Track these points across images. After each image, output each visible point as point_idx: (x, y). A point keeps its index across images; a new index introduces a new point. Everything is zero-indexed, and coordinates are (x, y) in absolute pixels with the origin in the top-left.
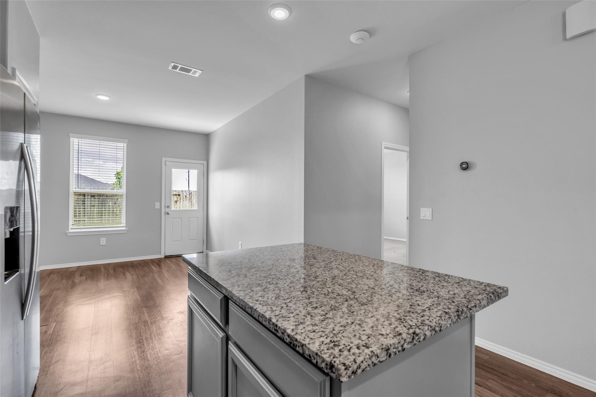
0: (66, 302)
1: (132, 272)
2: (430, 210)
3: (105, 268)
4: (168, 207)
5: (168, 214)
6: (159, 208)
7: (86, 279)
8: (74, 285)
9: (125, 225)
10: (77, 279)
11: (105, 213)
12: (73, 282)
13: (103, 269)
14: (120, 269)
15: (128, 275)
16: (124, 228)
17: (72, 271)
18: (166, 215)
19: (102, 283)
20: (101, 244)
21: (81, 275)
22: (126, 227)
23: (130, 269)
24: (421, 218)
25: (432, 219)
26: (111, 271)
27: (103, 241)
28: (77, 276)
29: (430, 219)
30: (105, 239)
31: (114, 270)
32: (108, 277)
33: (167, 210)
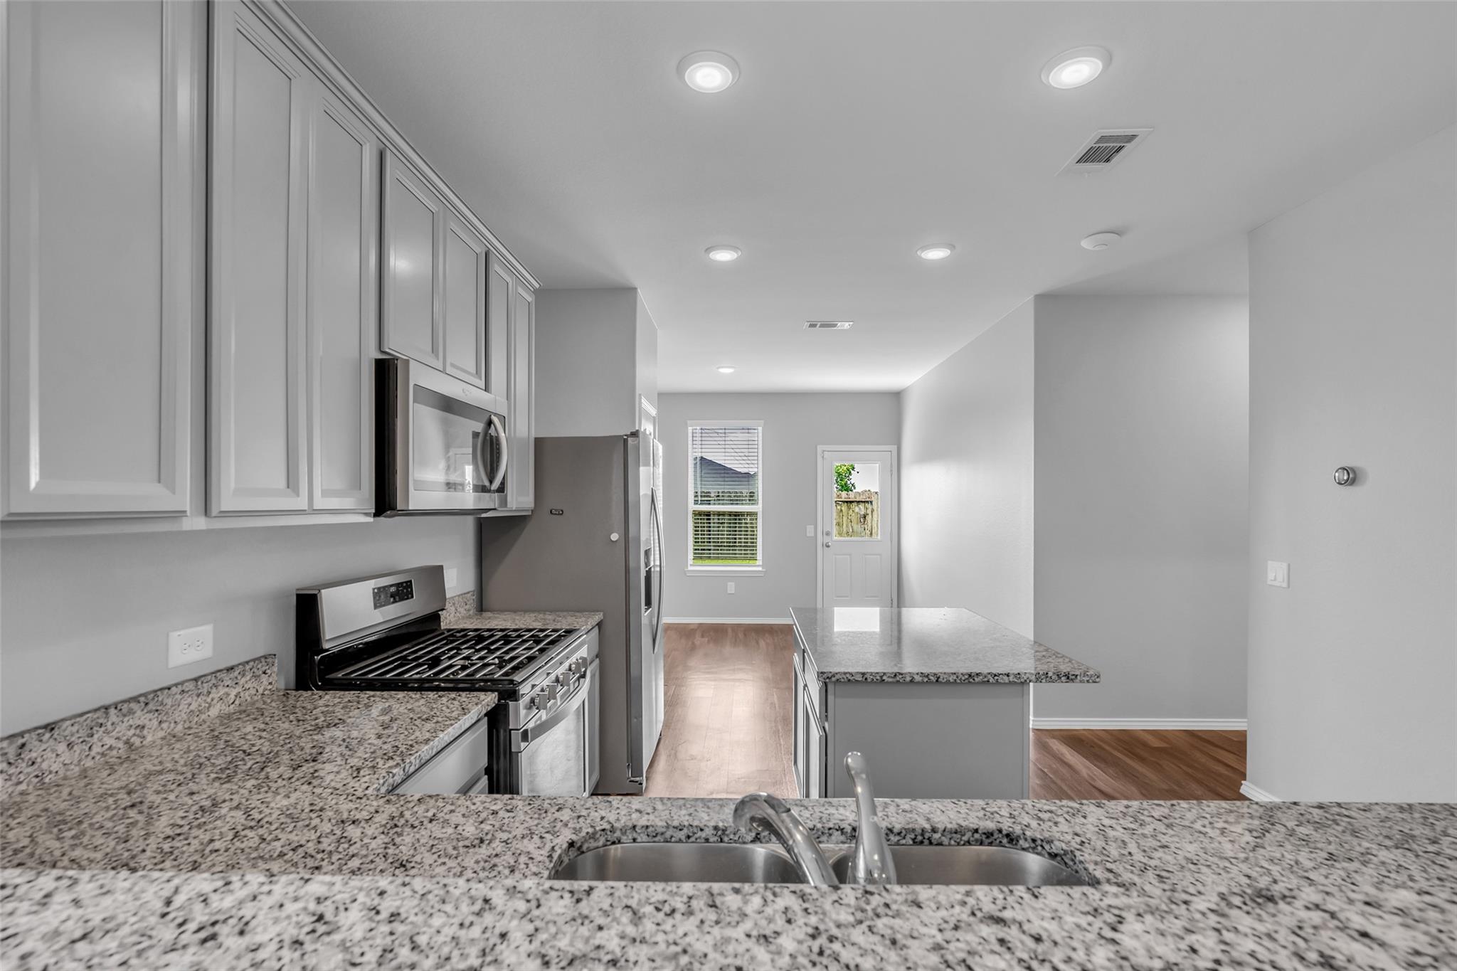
0: (687, 668)
1: (768, 641)
2: (1285, 566)
3: (733, 630)
4: (828, 534)
5: (828, 546)
6: (813, 535)
7: (709, 642)
8: (693, 648)
9: (761, 563)
10: (698, 640)
11: (740, 539)
12: (693, 643)
13: (730, 630)
14: (753, 634)
15: (762, 643)
16: (760, 569)
17: (692, 629)
18: (825, 548)
19: (728, 649)
20: (729, 592)
21: (703, 636)
22: (762, 566)
23: (767, 635)
24: (1269, 583)
25: (1289, 587)
26: (741, 635)
27: (731, 587)
28: (697, 636)
29: (1285, 585)
30: (733, 584)
31: (745, 635)
32: (735, 643)
33: (827, 539)
